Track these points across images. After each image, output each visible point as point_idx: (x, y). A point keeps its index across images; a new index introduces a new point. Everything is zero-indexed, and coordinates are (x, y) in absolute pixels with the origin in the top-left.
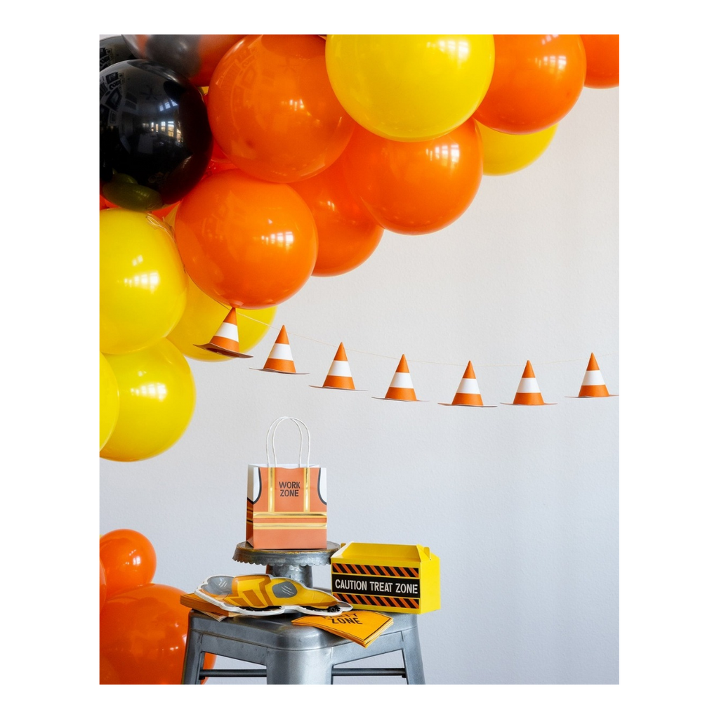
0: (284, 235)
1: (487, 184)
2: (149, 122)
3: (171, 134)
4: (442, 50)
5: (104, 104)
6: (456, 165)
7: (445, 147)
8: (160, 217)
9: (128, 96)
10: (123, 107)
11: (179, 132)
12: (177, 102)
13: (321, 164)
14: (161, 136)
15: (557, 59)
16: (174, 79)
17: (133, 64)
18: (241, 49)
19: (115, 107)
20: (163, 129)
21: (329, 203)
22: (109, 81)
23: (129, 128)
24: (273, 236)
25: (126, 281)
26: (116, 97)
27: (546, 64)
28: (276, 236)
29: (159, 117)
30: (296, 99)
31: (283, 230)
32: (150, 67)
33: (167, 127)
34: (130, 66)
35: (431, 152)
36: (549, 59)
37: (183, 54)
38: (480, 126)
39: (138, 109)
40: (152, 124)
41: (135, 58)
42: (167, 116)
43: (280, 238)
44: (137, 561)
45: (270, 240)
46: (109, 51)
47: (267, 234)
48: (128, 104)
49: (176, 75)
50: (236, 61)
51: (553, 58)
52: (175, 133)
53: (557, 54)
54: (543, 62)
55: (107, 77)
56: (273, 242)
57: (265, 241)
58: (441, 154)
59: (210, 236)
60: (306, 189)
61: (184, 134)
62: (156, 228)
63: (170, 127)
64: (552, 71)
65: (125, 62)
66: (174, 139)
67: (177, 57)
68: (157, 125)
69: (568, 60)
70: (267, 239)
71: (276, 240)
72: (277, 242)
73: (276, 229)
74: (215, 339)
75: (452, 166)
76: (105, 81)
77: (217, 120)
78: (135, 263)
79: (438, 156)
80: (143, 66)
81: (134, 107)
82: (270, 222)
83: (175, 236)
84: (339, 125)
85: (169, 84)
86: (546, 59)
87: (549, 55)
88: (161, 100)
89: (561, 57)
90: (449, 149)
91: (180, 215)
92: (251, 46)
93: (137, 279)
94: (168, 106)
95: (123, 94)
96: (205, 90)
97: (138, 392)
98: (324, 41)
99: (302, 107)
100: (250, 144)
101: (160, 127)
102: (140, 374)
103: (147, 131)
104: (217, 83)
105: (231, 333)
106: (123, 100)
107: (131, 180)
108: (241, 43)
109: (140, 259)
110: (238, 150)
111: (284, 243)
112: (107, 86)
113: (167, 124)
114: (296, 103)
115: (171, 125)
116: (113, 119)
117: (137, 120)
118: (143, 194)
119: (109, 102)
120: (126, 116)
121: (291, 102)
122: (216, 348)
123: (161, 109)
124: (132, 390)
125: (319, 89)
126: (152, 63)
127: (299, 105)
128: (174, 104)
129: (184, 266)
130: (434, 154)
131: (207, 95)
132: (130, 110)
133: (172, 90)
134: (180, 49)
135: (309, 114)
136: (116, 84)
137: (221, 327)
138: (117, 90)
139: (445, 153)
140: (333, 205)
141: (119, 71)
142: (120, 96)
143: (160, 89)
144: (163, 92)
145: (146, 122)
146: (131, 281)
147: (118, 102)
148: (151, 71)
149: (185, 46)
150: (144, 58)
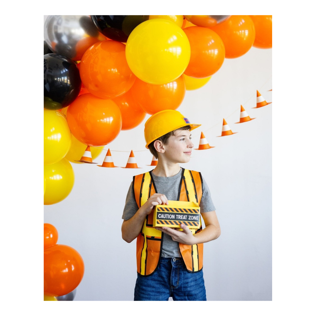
2: (57, 78)
3: (66, 82)
6: (176, 90)
7: (171, 83)
9: (49, 68)
10: (47, 72)
11: (69, 80)
12: (68, 69)
13: (124, 92)
14: (62, 83)
15: (214, 51)
16: (66, 61)
17: (51, 55)
18: (93, 49)
20: (63, 80)
21: (126, 103)
23: (50, 80)
24: (105, 119)
25: (48, 138)
27: (210, 53)
28: (107, 119)
29: (61, 76)
30: (114, 68)
31: (109, 116)
32: (57, 56)
33: (64, 79)
35: (166, 86)
37: (70, 50)
38: (186, 76)
39: (52, 74)
40: (59, 78)
41: (52, 53)
42: (64, 75)
44: (51, 236)
47: (103, 119)
48: (49, 71)
49: (67, 59)
50: (91, 53)
51: (213, 51)
53: (214, 49)
56: (105, 121)
57: (102, 121)
58: (170, 86)
59: (81, 119)
60: (117, 101)
61: (71, 81)
62: (59, 116)
63: (65, 80)
65: (48, 55)
66: (67, 84)
67: (68, 51)
68: (60, 79)
69: (218, 51)
70: (103, 120)
72: (107, 121)
73: (106, 116)
74: (83, 158)
75: (174, 91)
77: (83, 76)
78: (52, 131)
79: (168, 87)
80: (55, 56)
81: (51, 72)
82: (104, 114)
83: (67, 119)
84: (130, 77)
85: (64, 63)
86: (210, 51)
87: (211, 49)
88: (61, 69)
89: (216, 50)
90: (173, 84)
91: (69, 110)
92: (97, 48)
93: (52, 137)
94: (64, 71)
95: (47, 68)
96: (78, 62)
97: (52, 178)
98: (125, 46)
99: (116, 71)
100: (97, 86)
101: (61, 79)
102: (53, 171)
103: (57, 81)
104: (83, 62)
105: (88, 155)
106: (48, 70)
107: (50, 100)
108: (93, 47)
109: (54, 129)
110: (91, 87)
111: (110, 122)
113: (64, 78)
114: (114, 70)
115: (66, 78)
117: (53, 77)
118: (55, 104)
120: (48, 75)
121: (112, 70)
122: (83, 160)
123: (62, 72)
124: (50, 178)
125: (123, 64)
126: (58, 55)
128: (67, 70)
129: (71, 131)
130: (167, 86)
131: (79, 64)
132: (50, 73)
133: (66, 65)
134: (68, 48)
135: (119, 74)
136: (45, 63)
137: (84, 153)
139: (171, 85)
141: (46, 59)
142: (46, 68)
143: (61, 65)
144: (62, 66)
145: (56, 78)
146: (50, 138)
147: (46, 70)
148: (57, 58)
149: (70, 47)
150: (56, 52)
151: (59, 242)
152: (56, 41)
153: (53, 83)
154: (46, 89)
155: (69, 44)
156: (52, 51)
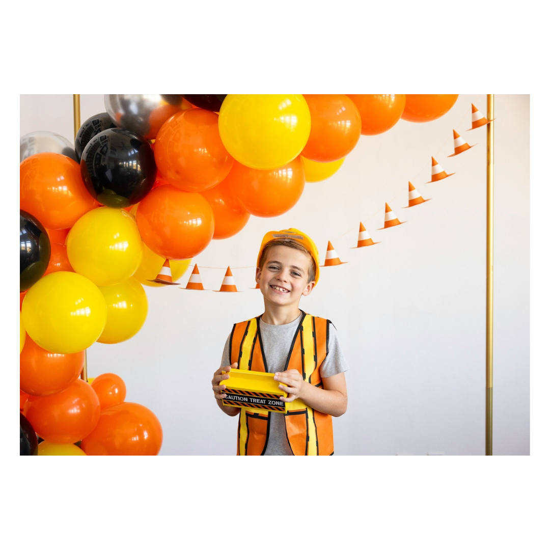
0: (196, 220)
1: (308, 187)
2: (123, 162)
3: (135, 168)
4: (282, 122)
5: (99, 153)
6: (290, 180)
7: (284, 170)
8: (128, 211)
9: (112, 148)
10: (109, 154)
11: (139, 166)
12: (138, 150)
13: (217, 181)
14: (130, 169)
15: (345, 122)
16: (136, 138)
17: (114, 131)
18: (173, 120)
19: (104, 154)
20: (130, 165)
21: (221, 200)
22: (101, 140)
23: (112, 165)
24: (190, 221)
25: (110, 247)
26: (105, 149)
27: (339, 125)
28: (192, 221)
29: (128, 159)
30: (202, 148)
31: (196, 218)
32: (123, 132)
33: (132, 164)
34: (113, 132)
36: (341, 123)
37: (141, 124)
38: (303, 158)
39: (116, 156)
40: (125, 163)
41: (116, 127)
42: (132, 158)
43: (194, 222)
44: (117, 391)
45: (189, 223)
46: (101, 121)
47: (187, 220)
48: (111, 152)
49: (136, 135)
50: (170, 127)
51: (343, 122)
52: (137, 167)
53: (345, 120)
54: (338, 124)
55: (101, 138)
56: (190, 224)
57: (186, 224)
58: (282, 174)
59: (156, 221)
60: (207, 195)
61: (141, 167)
62: (126, 218)
63: (134, 164)
64: (343, 129)
65: (110, 130)
66: (136, 170)
67: (138, 125)
68: (127, 163)
69: (351, 122)
70: (187, 223)
71: (192, 223)
72: (192, 224)
73: (192, 217)
74: (159, 276)
75: (289, 181)
76: (100, 140)
77: (159, 159)
78: (115, 237)
79: (280, 176)
80: (119, 132)
81: (115, 154)
82: (189, 213)
83: (136, 221)
84: (226, 160)
85: (133, 141)
86: (339, 123)
87: (341, 120)
88: (129, 150)
89: (348, 121)
90: (287, 171)
91: (139, 209)
92: (178, 119)
93: (116, 246)
94: (133, 153)
95: (109, 147)
96: (153, 141)
97: (117, 306)
98: (218, 115)
99: (206, 152)
100: (178, 172)
101: (129, 164)
102: (118, 296)
103: (122, 166)
104: (159, 139)
105: (166, 272)
106: (109, 150)
107: (113, 193)
108: (173, 118)
109: (118, 235)
110: (171, 175)
111: (197, 224)
112: (101, 143)
113: (132, 162)
114: (203, 150)
115: (135, 163)
116: (104, 161)
117: (116, 161)
118: (120, 200)
119: (101, 151)
120: (110, 158)
121: (200, 149)
122: (160, 281)
123: (129, 154)
124: (114, 305)
125: (216, 142)
126: (124, 130)
127: (204, 151)
128: (136, 151)
129: (142, 238)
130: (278, 174)
131: (154, 144)
132: (113, 156)
133: (135, 144)
134: (139, 121)
135: (209, 155)
136: (105, 142)
137: (161, 270)
138: (106, 145)
139: (284, 173)
140: (223, 202)
141: (107, 135)
142: (107, 148)
143: (128, 143)
144: (130, 145)
145: (121, 162)
146: (113, 247)
147: (106, 151)
148: (124, 134)
149: (142, 120)
150: (120, 127)
151: (128, 399)
152: (121, 112)
153: (117, 170)
154: (107, 178)
155: (140, 115)
156: (116, 125)
